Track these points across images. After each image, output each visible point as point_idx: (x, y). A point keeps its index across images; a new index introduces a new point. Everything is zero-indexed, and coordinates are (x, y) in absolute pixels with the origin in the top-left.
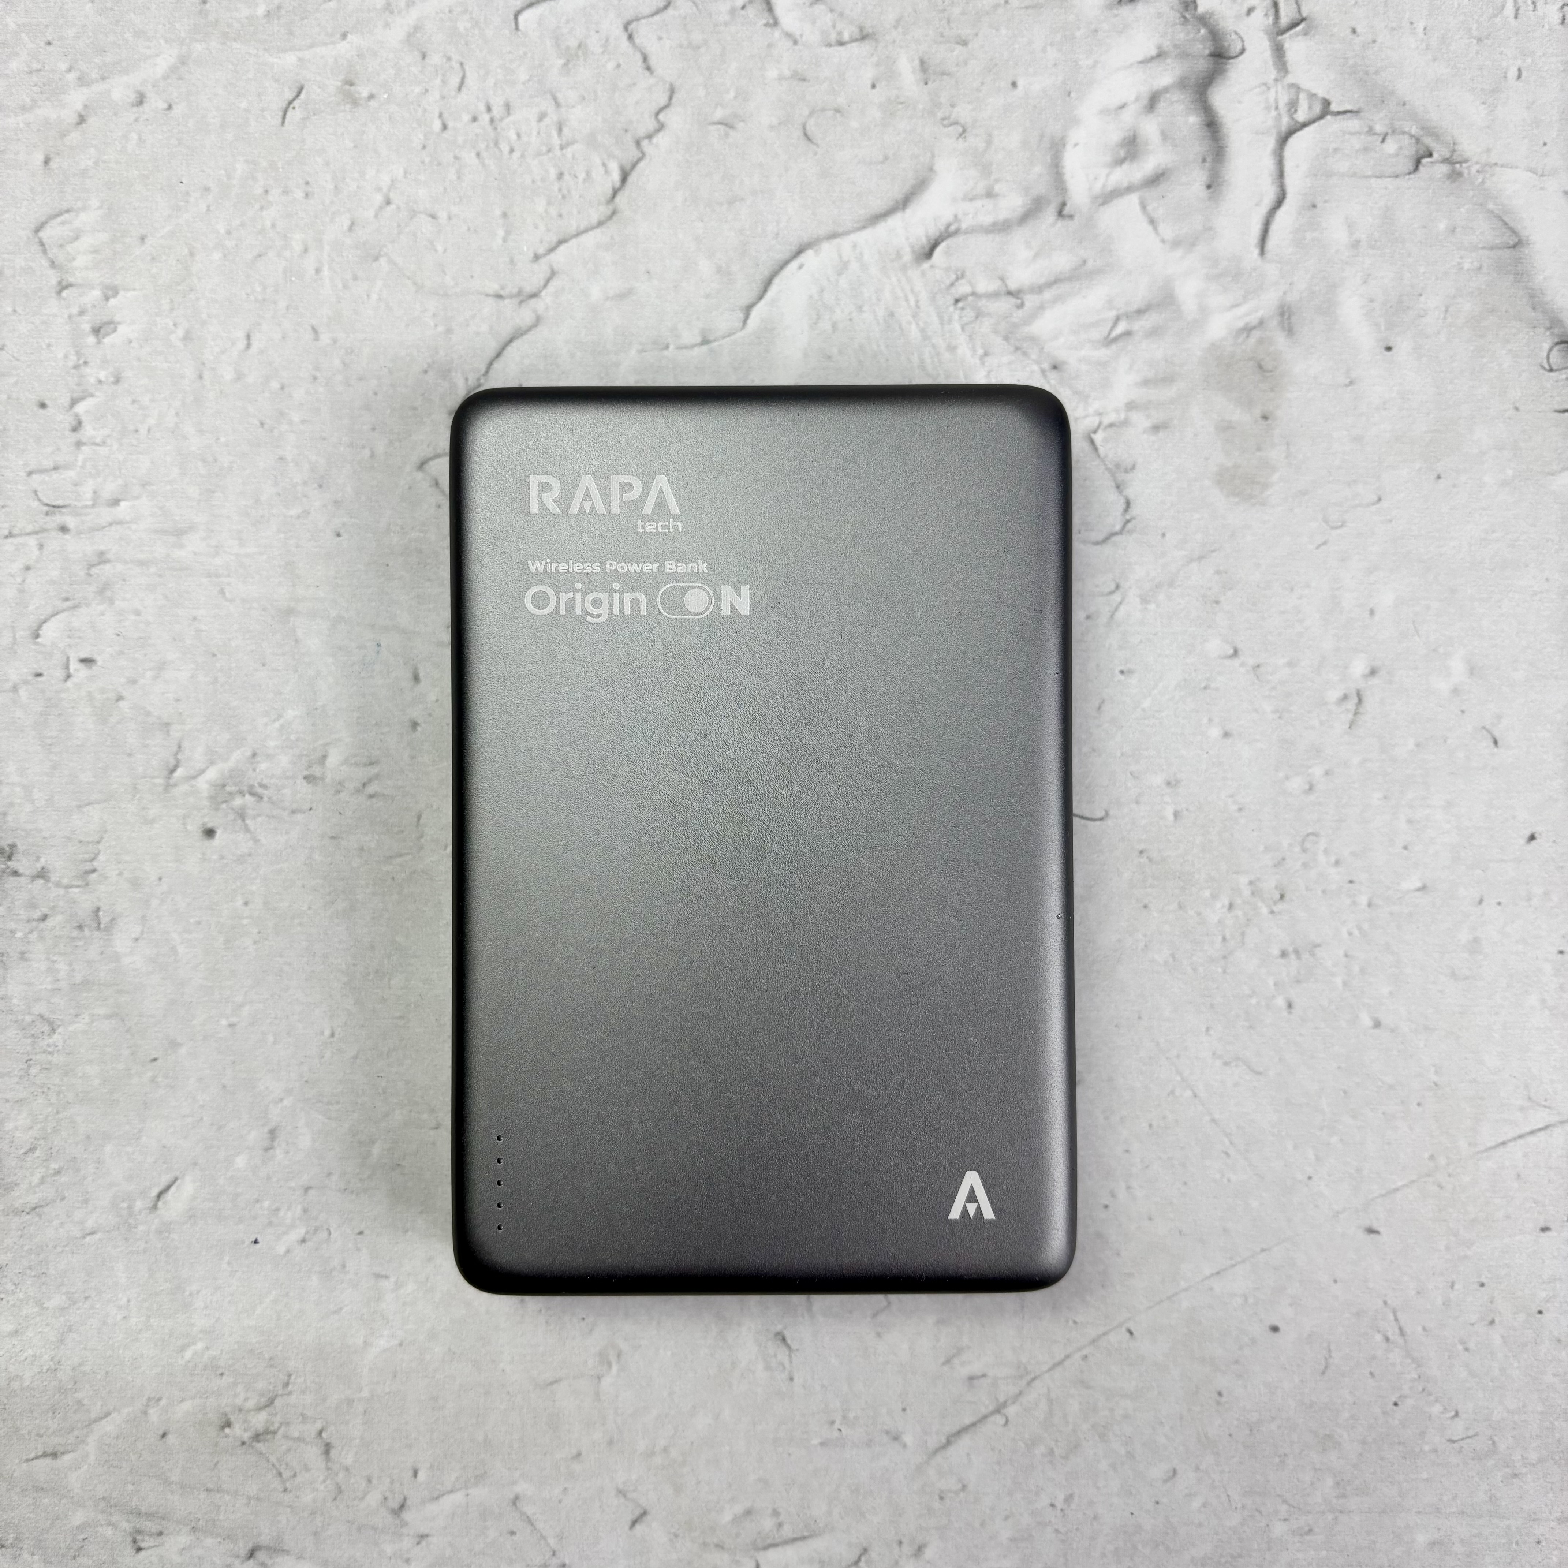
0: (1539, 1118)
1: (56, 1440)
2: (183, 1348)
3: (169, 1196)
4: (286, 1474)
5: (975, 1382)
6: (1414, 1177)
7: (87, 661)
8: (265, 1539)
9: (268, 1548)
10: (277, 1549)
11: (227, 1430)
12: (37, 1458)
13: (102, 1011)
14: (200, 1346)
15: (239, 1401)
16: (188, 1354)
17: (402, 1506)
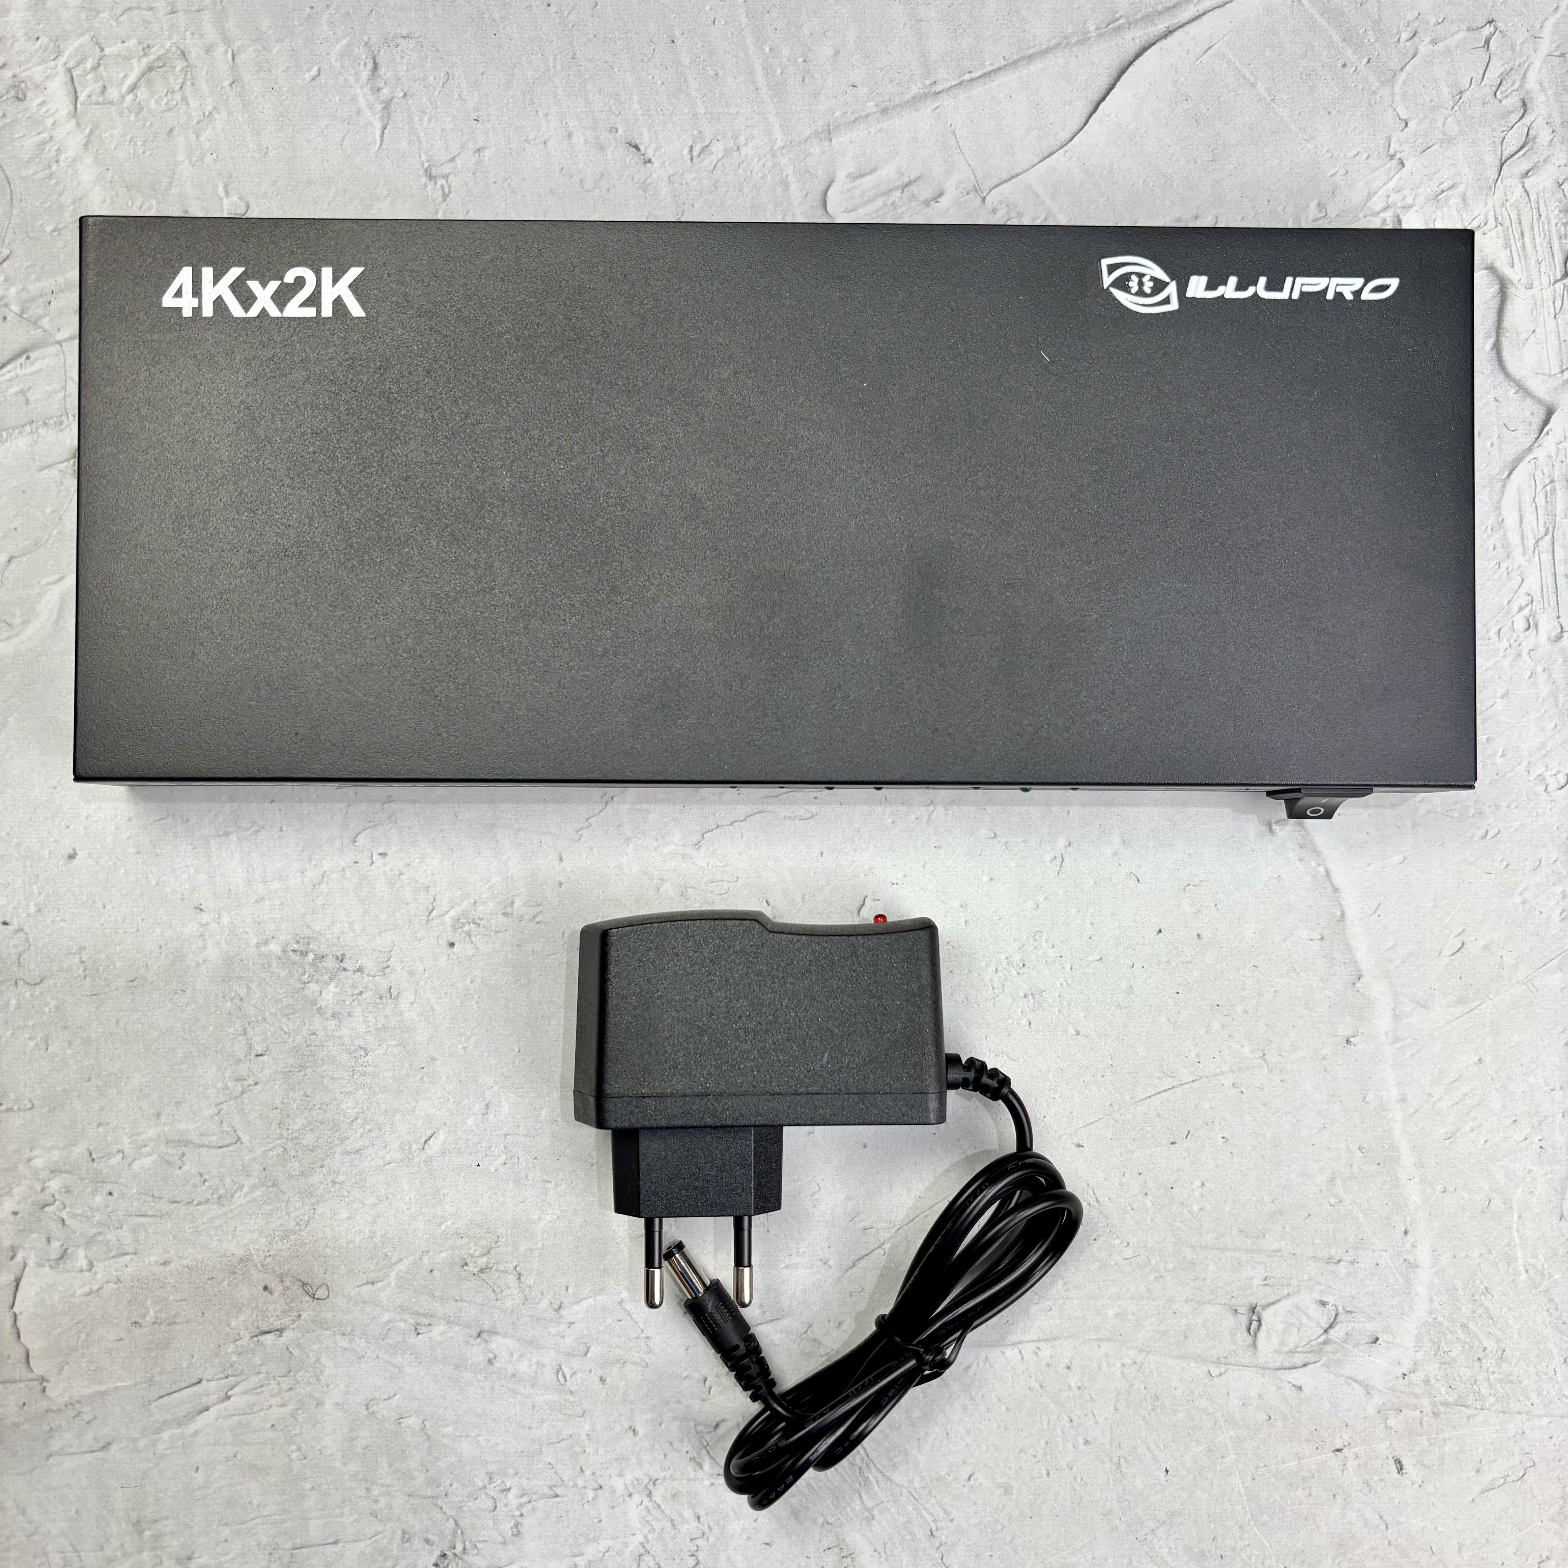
0: (1168, 1083)
1: (373, 1275)
2: (440, 1224)
3: (431, 1142)
4: (498, 1290)
5: (867, 1231)
6: (1101, 1116)
7: (383, 855)
8: (486, 1327)
9: (488, 1332)
10: (493, 1332)
11: (465, 1268)
12: (363, 1285)
13: (393, 1043)
14: (449, 1222)
15: (471, 1252)
16: (443, 1227)
17: (560, 1307)
